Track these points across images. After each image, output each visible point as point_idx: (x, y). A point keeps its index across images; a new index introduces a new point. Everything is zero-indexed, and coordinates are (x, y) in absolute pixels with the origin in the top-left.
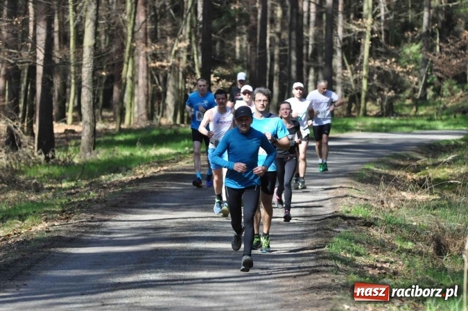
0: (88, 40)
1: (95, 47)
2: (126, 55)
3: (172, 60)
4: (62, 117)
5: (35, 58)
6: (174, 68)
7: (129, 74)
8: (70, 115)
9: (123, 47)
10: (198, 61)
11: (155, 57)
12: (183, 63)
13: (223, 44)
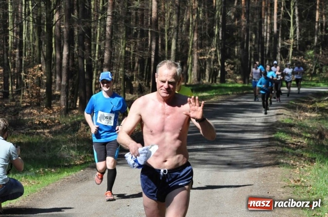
0: (173, 47)
1: (176, 50)
2: (189, 53)
3: (208, 56)
5: (151, 55)
6: (209, 59)
7: (190, 62)
9: (187, 51)
10: (219, 56)
11: (201, 54)
12: (213, 57)
13: (230, 49)
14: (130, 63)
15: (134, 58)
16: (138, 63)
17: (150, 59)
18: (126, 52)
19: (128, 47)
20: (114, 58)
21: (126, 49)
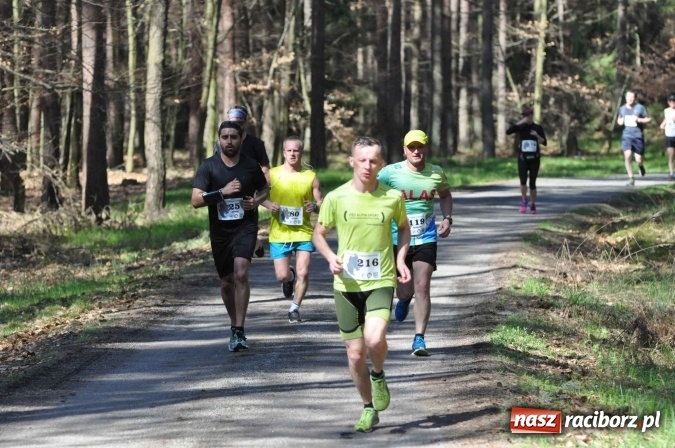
0: (154, 55)
1: (164, 66)
2: (206, 73)
3: (270, 82)
4: (118, 162)
5: (81, 81)
7: (211, 101)
8: (129, 159)
9: (202, 65)
10: (306, 82)
11: (245, 77)
12: (285, 86)
13: (339, 58)
17: (77, 96)
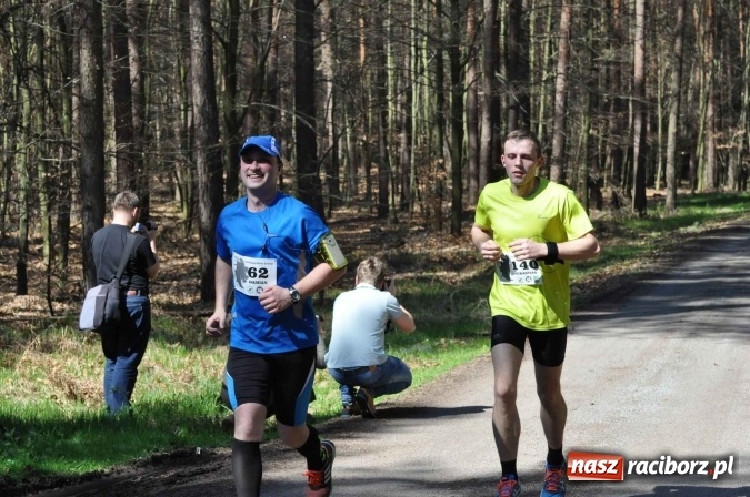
14: (597, 156)
15: (604, 147)
16: (612, 155)
18: (590, 137)
19: (594, 129)
20: (569, 147)
21: (591, 131)
